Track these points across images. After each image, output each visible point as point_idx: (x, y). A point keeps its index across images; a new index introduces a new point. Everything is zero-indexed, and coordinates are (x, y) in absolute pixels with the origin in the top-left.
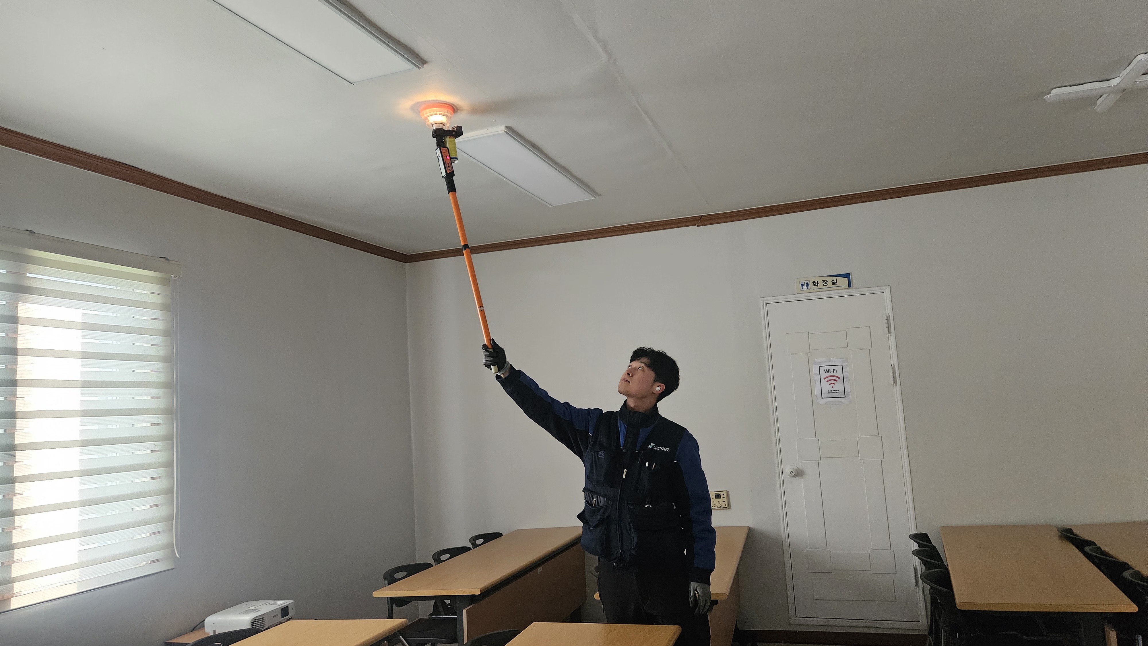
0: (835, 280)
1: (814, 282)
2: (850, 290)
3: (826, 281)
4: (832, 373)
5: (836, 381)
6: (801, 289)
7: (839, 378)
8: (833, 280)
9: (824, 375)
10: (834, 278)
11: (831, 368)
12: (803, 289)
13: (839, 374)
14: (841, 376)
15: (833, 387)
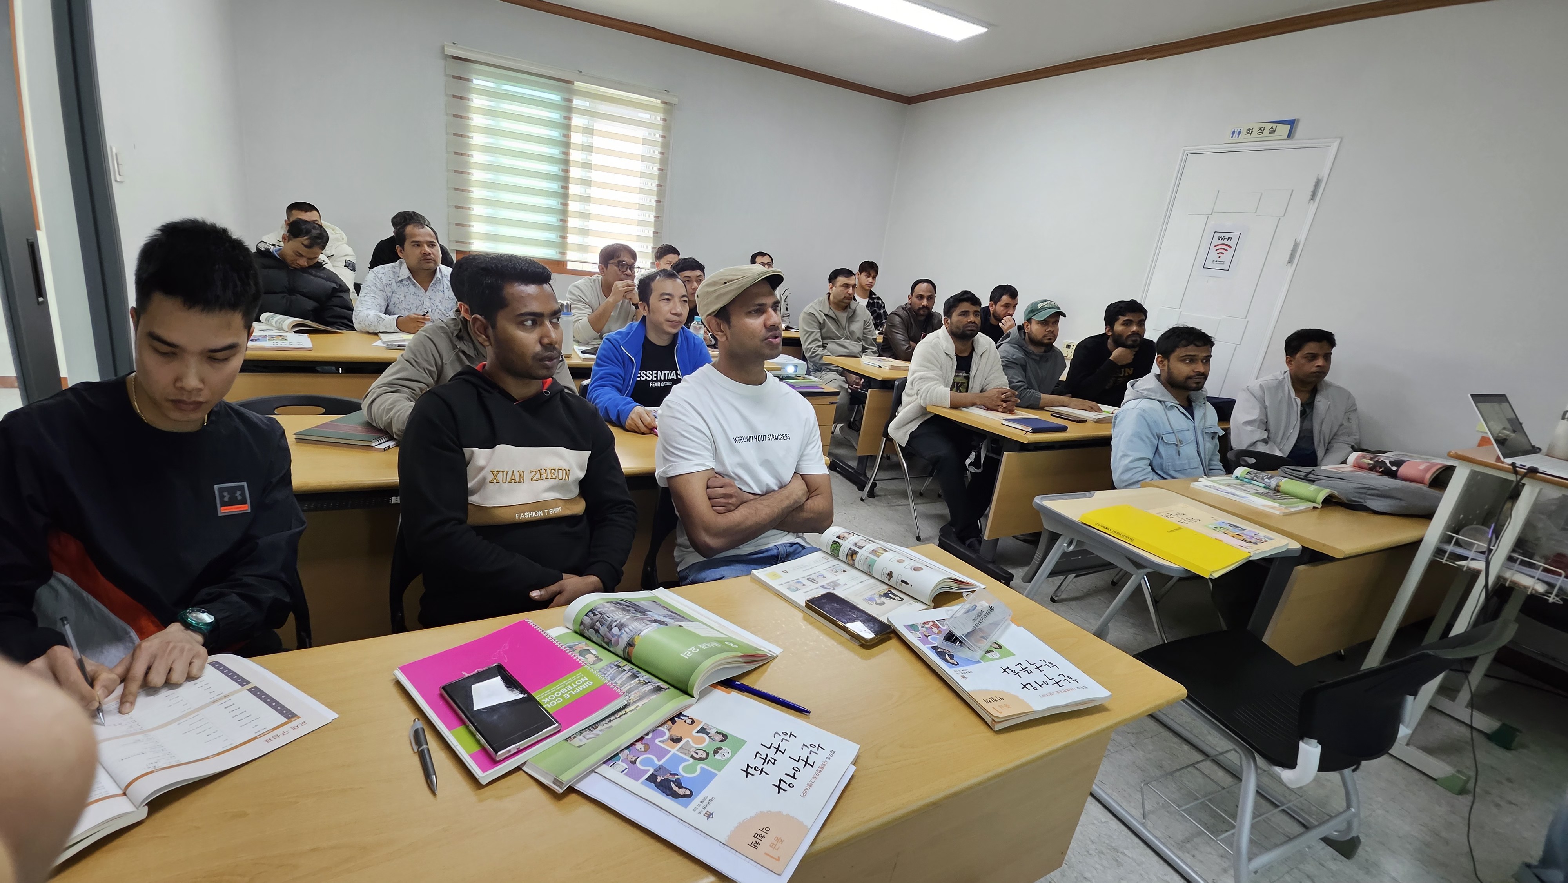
0: (1274, 128)
1: (1249, 130)
2: (1289, 141)
3: (1262, 129)
4: (1225, 242)
5: (1227, 250)
6: (1230, 138)
7: (1230, 247)
8: (1272, 128)
9: (1216, 242)
10: (1274, 125)
11: (1227, 236)
12: (1232, 137)
13: (1232, 243)
14: (1233, 245)
15: (1219, 257)
